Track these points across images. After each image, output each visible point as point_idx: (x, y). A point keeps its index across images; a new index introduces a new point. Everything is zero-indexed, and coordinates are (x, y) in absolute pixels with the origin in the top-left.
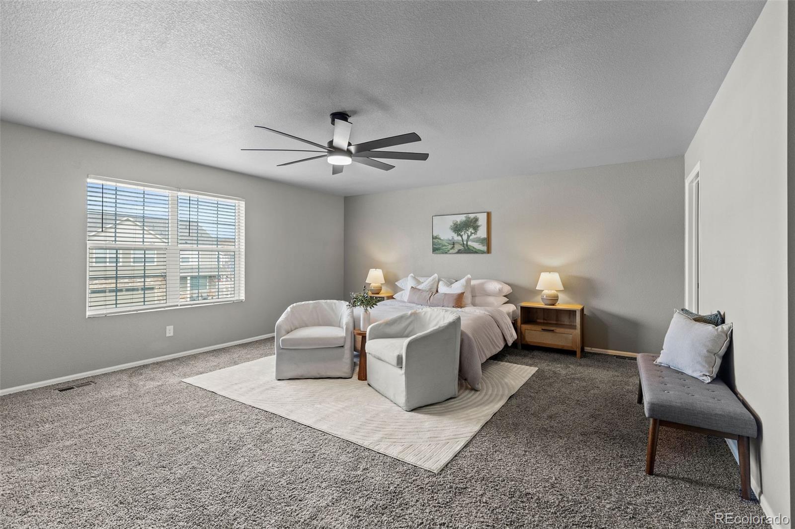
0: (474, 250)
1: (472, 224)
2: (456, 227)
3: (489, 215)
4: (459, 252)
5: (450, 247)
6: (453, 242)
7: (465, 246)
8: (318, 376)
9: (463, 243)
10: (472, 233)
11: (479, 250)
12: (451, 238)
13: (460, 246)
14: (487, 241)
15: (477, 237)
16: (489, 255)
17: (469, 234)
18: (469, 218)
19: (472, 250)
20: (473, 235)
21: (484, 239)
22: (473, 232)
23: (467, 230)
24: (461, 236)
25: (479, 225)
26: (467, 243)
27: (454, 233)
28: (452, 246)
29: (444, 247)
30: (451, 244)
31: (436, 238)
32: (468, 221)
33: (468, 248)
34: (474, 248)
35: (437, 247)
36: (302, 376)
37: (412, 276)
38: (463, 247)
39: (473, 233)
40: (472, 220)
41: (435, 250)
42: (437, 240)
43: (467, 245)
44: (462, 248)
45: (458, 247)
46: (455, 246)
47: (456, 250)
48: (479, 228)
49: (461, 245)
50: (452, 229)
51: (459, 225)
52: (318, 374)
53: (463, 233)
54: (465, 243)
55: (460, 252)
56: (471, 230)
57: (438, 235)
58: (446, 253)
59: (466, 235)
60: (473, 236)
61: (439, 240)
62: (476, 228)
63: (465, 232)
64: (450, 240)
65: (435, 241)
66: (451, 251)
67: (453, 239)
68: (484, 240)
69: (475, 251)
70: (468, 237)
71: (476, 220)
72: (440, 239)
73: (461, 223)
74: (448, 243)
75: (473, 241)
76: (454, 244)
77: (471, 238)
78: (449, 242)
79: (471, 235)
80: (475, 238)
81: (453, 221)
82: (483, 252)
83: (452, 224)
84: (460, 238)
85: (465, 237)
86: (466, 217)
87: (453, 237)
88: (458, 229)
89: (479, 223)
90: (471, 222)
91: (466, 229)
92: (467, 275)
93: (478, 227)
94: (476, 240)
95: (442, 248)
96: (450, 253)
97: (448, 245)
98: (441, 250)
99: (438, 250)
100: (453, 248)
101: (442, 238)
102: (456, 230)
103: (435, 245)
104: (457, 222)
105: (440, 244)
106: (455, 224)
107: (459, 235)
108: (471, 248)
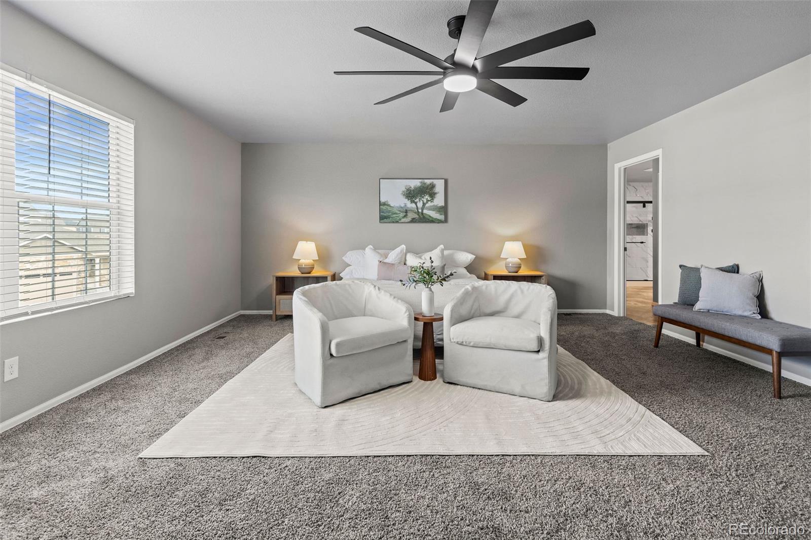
0: (431, 219)
1: (428, 191)
2: (410, 193)
3: (446, 182)
4: (413, 221)
5: (402, 215)
6: (406, 210)
7: (420, 214)
9: (418, 211)
10: (428, 201)
11: (436, 219)
12: (403, 205)
13: (414, 214)
14: (444, 210)
15: (434, 205)
16: (445, 224)
17: (425, 202)
18: (425, 184)
19: (428, 219)
20: (429, 202)
21: (441, 208)
22: (429, 199)
23: (423, 197)
24: (416, 203)
25: (435, 192)
26: (422, 211)
27: (407, 200)
28: (405, 214)
29: (394, 216)
30: (403, 212)
31: (384, 204)
32: (423, 187)
33: (424, 217)
34: (430, 216)
35: (386, 215)
38: (418, 215)
39: (429, 201)
40: (428, 186)
41: (383, 218)
42: (386, 206)
43: (422, 213)
44: (416, 216)
45: (411, 215)
46: (408, 214)
47: (409, 219)
48: (437, 196)
49: (416, 213)
50: (404, 195)
51: (413, 190)
53: (417, 200)
54: (420, 211)
56: (427, 197)
57: (387, 201)
58: (397, 222)
59: (422, 202)
60: (429, 204)
61: (388, 207)
62: (433, 195)
63: (420, 199)
64: (401, 207)
65: (384, 208)
66: (403, 220)
67: (406, 206)
69: (432, 220)
70: (424, 204)
71: (433, 186)
72: (389, 205)
73: (416, 188)
74: (400, 211)
75: (430, 209)
76: (406, 212)
77: (427, 205)
78: (400, 209)
79: (427, 203)
80: (431, 206)
81: (406, 186)
82: (440, 221)
83: (404, 189)
84: (414, 205)
85: (420, 205)
86: (421, 182)
87: (405, 204)
88: (411, 195)
89: (437, 189)
90: (427, 188)
91: (421, 196)
93: (435, 194)
94: (433, 207)
95: (392, 216)
96: (402, 223)
97: (400, 213)
98: (391, 219)
99: (387, 219)
100: (405, 216)
101: (392, 205)
102: (409, 197)
103: (382, 213)
104: (411, 187)
105: (389, 212)
106: (408, 190)
107: (413, 202)
108: (426, 217)
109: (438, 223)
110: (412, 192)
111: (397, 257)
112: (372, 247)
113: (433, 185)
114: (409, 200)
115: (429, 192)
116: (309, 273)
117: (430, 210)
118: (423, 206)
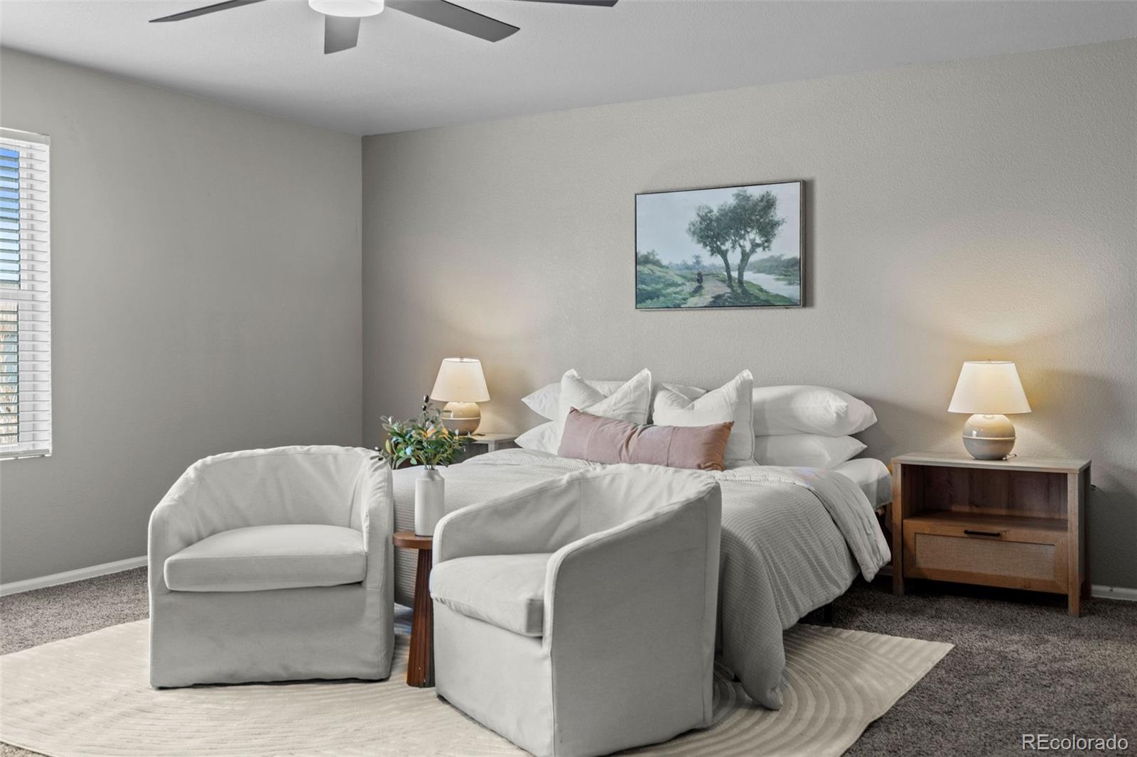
0: (763, 297)
1: (755, 218)
2: (708, 228)
3: (807, 189)
4: (717, 303)
5: (690, 287)
6: (699, 274)
7: (735, 284)
8: (284, 675)
9: (730, 276)
10: (755, 246)
11: (777, 296)
12: (691, 262)
13: (719, 284)
14: (802, 270)
15: (772, 257)
16: (807, 311)
17: (748, 247)
18: (747, 198)
19: (757, 298)
20: (759, 250)
21: (792, 263)
22: (758, 241)
23: (742, 237)
24: (724, 254)
25: (776, 219)
26: (741, 275)
27: (701, 245)
28: (696, 284)
29: (671, 290)
30: (692, 280)
31: (647, 261)
32: (743, 208)
33: (745, 292)
34: (761, 290)
35: (649, 289)
36: (231, 676)
37: (573, 377)
38: (730, 286)
39: (758, 245)
40: (756, 204)
41: (643, 298)
42: (650, 266)
43: (741, 282)
44: (724, 290)
45: (713, 288)
46: (705, 284)
47: (707, 298)
48: (779, 230)
49: (723, 281)
50: (694, 233)
51: (718, 220)
52: (285, 668)
53: (728, 245)
54: (735, 274)
55: (720, 302)
56: (754, 235)
57: (653, 253)
58: (677, 307)
59: (738, 250)
60: (759, 255)
61: (656, 269)
62: (768, 230)
63: (734, 243)
64: (688, 268)
65: (645, 269)
66: (692, 301)
67: (698, 262)
68: (793, 266)
69: (768, 301)
70: (745, 256)
71: (769, 203)
72: (657, 263)
73: (724, 213)
74: (684, 277)
75: (761, 268)
76: (700, 280)
77: (753, 259)
78: (685, 272)
79: (753, 251)
80: (763, 260)
81: (699, 209)
82: (788, 303)
83: (694, 217)
84: (718, 260)
85: (735, 258)
86: (738, 196)
87: (697, 257)
88: (712, 232)
89: (778, 213)
90: (753, 209)
91: (737, 234)
92: (740, 371)
93: (774, 225)
94: (768, 264)
95: (664, 292)
96: (690, 308)
97: (683, 284)
98: (662, 298)
99: (652, 299)
100: (698, 291)
101: (664, 262)
102: (708, 237)
103: (643, 283)
104: (711, 211)
105: (657, 280)
106: (703, 219)
107: (716, 250)
108: (752, 290)
109: (780, 307)
110: (715, 224)
112: (576, 373)
113: (768, 201)
114: (705, 245)
115: (758, 221)
117: (759, 272)
118: (742, 260)
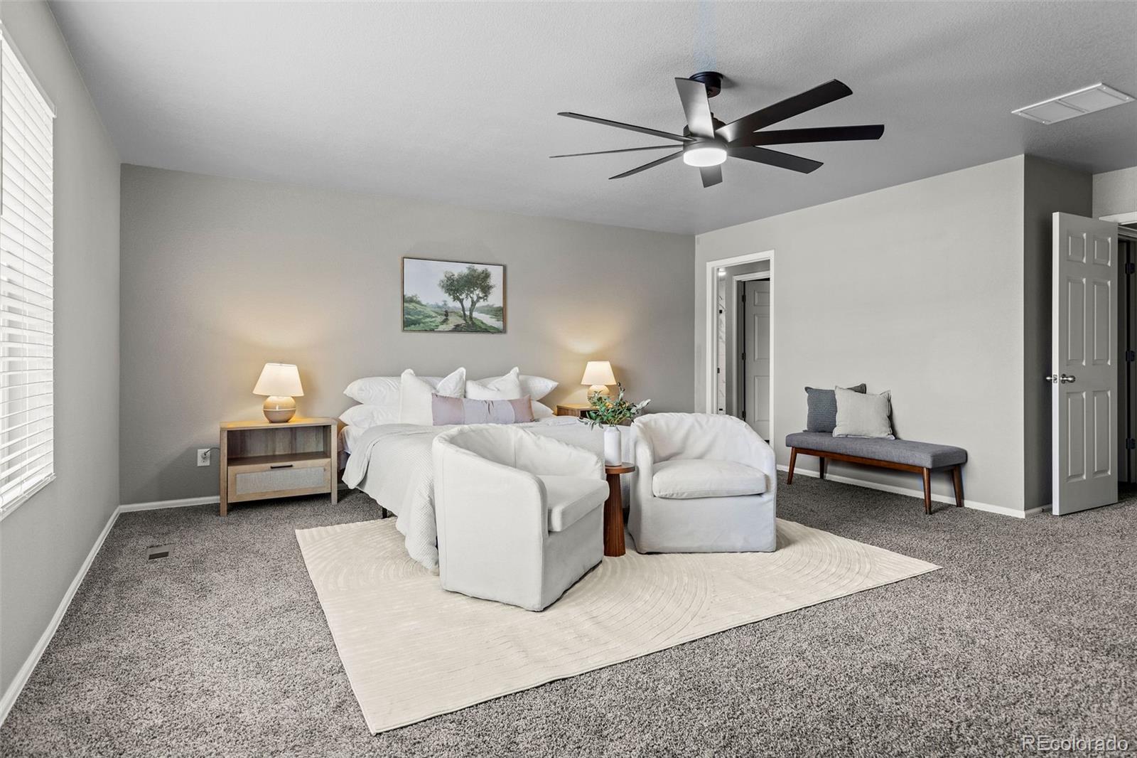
0: (483, 327)
1: (478, 282)
2: (452, 284)
3: (506, 270)
4: (457, 329)
5: (440, 319)
6: (446, 312)
7: (468, 319)
9: (465, 314)
10: (479, 298)
11: (491, 326)
12: (441, 304)
13: (458, 318)
14: (501, 313)
15: (488, 305)
16: (504, 335)
17: (475, 299)
18: (475, 271)
19: (480, 327)
20: (482, 300)
21: (498, 309)
22: (481, 295)
23: (472, 292)
24: (461, 301)
25: (490, 284)
26: (471, 314)
27: (447, 295)
28: (444, 317)
29: (428, 320)
30: (441, 314)
31: (411, 300)
32: (473, 276)
33: (473, 323)
34: (482, 323)
35: (413, 318)
38: (465, 320)
39: (481, 298)
40: (479, 275)
41: (408, 324)
42: (413, 304)
43: (471, 318)
44: (462, 322)
45: (454, 321)
46: (449, 318)
47: (451, 326)
48: (492, 291)
49: (461, 317)
50: (443, 287)
51: (457, 281)
53: (463, 296)
54: (467, 313)
55: (459, 328)
56: (478, 292)
57: (415, 296)
58: (432, 330)
59: (470, 299)
60: (481, 303)
61: (417, 306)
62: (486, 290)
63: (467, 295)
64: (439, 307)
65: (411, 306)
66: (441, 328)
67: (445, 304)
68: (500, 311)
69: (486, 329)
70: (473, 303)
71: (486, 276)
72: (418, 303)
73: (461, 277)
74: (437, 313)
75: (482, 311)
76: (447, 314)
77: (477, 305)
78: (437, 310)
79: (478, 301)
80: (483, 306)
81: (446, 272)
82: (497, 331)
83: (442, 278)
84: (458, 304)
85: (467, 304)
86: (469, 268)
87: (445, 301)
88: (455, 287)
90: (478, 277)
91: (469, 290)
93: (489, 287)
94: (486, 309)
95: (424, 321)
96: (440, 332)
97: (436, 317)
98: (421, 325)
99: (415, 324)
100: (445, 321)
101: (424, 303)
102: (451, 290)
103: (409, 314)
104: (453, 275)
105: (419, 313)
106: (449, 279)
107: (456, 298)
108: (477, 323)
109: (493, 333)
110: (456, 283)
111: (456, 387)
112: (412, 371)
113: (486, 274)
114: (450, 295)
115: (480, 284)
116: (287, 421)
117: (481, 313)
118: (472, 305)
